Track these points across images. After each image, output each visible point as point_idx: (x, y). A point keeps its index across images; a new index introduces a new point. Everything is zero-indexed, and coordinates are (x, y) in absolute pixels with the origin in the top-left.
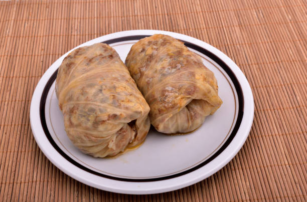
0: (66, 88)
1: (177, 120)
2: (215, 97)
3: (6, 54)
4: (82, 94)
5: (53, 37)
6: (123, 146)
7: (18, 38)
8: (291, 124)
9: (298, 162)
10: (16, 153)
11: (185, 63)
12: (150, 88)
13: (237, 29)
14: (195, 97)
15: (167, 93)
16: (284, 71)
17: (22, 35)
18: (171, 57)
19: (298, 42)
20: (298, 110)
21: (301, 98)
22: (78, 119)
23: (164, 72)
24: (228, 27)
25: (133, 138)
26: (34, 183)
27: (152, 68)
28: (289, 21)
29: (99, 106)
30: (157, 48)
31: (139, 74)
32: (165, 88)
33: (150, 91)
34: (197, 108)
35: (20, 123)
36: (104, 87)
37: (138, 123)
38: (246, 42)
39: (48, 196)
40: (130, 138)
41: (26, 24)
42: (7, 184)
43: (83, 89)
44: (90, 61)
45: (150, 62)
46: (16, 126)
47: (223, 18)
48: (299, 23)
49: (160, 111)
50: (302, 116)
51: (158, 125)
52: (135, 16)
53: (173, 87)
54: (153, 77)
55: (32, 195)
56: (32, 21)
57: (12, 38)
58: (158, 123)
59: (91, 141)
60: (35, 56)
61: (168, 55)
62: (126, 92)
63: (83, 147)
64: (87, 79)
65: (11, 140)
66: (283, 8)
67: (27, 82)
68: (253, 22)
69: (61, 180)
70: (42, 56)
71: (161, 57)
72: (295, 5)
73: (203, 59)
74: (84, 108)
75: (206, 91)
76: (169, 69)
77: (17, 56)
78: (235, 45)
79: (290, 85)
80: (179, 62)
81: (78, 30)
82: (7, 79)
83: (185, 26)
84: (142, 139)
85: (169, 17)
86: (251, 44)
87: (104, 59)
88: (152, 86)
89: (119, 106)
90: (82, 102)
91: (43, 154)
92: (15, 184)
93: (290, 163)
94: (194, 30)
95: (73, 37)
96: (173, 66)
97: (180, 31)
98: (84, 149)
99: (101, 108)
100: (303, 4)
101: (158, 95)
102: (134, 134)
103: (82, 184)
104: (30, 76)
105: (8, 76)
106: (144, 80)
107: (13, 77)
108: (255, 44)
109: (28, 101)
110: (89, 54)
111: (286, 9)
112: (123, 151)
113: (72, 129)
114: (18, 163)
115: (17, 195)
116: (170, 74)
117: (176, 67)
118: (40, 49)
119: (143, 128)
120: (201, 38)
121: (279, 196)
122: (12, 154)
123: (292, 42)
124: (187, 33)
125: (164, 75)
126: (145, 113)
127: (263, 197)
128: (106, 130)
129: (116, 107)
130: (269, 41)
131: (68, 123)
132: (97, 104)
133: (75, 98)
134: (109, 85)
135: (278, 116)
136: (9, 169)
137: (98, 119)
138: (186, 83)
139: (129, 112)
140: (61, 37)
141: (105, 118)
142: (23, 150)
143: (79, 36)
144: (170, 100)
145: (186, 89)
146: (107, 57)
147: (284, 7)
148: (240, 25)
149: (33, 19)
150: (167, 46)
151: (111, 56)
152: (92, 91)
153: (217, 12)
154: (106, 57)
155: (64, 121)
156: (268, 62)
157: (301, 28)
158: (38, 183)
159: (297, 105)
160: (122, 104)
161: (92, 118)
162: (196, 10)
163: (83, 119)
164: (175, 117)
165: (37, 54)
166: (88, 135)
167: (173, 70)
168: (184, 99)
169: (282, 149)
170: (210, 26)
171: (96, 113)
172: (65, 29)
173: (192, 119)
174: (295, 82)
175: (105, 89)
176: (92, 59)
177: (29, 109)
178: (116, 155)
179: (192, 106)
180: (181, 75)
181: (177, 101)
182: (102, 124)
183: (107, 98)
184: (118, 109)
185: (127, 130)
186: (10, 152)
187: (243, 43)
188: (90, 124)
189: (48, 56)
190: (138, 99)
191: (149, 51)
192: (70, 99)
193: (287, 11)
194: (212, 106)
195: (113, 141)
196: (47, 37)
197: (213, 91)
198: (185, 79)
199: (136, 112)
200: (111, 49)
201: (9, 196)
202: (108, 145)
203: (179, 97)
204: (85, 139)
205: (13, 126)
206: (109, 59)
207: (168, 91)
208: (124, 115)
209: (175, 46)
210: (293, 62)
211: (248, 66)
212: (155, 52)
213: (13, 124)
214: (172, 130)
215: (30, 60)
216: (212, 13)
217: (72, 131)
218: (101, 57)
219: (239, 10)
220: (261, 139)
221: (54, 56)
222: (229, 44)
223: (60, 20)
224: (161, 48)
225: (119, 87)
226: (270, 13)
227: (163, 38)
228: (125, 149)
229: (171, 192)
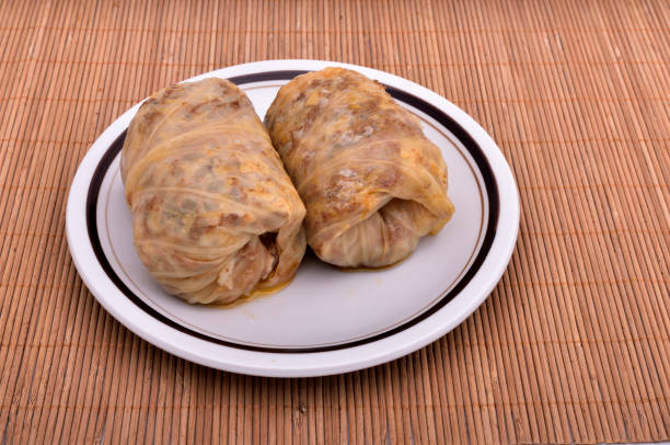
0: (143, 161)
1: (359, 239)
2: (439, 197)
3: (25, 94)
4: (173, 173)
5: (123, 66)
6: (249, 283)
7: (51, 65)
8: (595, 263)
9: (600, 338)
10: (32, 290)
11: (382, 125)
12: (308, 172)
13: (506, 71)
14: (397, 192)
15: (341, 182)
16: (593, 159)
17: (59, 59)
18: (354, 113)
19: (629, 102)
20: (613, 237)
21: (622, 215)
22: (162, 222)
23: (340, 141)
24: (487, 65)
25: (270, 269)
26: (66, 348)
27: (315, 133)
28: (615, 60)
29: (204, 197)
30: (329, 95)
31: (290, 144)
32: (338, 171)
33: (309, 178)
34: (401, 217)
35: (45, 232)
36: (216, 162)
37: (280, 238)
38: (521, 98)
39: (93, 373)
40: (262, 268)
41: (70, 37)
42: (12, 347)
43: (175, 163)
44: (194, 110)
45: (314, 119)
46: (37, 238)
47: (478, 47)
48: (635, 66)
49: (326, 217)
50: (619, 250)
51: (321, 245)
52: (296, 32)
53: (354, 170)
54: (316, 150)
55: (60, 370)
56: (83, 32)
57: (40, 64)
58: (320, 241)
59: (184, 266)
60: (83, 101)
61: (350, 107)
62: (261, 174)
63: (168, 279)
64: (184, 145)
65: (24, 262)
66: (605, 33)
67: (63, 152)
68: (540, 57)
69: (119, 345)
70: (98, 104)
71: (336, 110)
72: (631, 27)
73: (423, 124)
74: (175, 199)
75: (421, 183)
76: (350, 135)
77: (46, 100)
78: (498, 103)
79: (601, 188)
80: (371, 123)
81: (177, 56)
82: (25, 144)
83: (397, 58)
84: (288, 272)
85: (367, 38)
86: (531, 101)
87: (222, 109)
88: (314, 168)
89: (244, 200)
90: (172, 189)
91: (87, 290)
92: (27, 348)
93: (585, 339)
94: (416, 68)
95: (164, 68)
96: (358, 130)
97: (387, 68)
98: (170, 283)
99: (208, 202)
100: (648, 27)
101: (323, 186)
102: (271, 261)
103: (161, 351)
104: (72, 141)
105: (27, 137)
106: (298, 156)
107: (36, 141)
108: (540, 104)
109: (65, 190)
110: (192, 98)
111: (612, 35)
112: (248, 294)
113: (148, 242)
114: (36, 309)
115: (31, 368)
116: (350, 145)
117: (364, 131)
118: (95, 88)
119: (292, 253)
120: (429, 84)
121: (553, 400)
122: (25, 289)
123: (617, 102)
124: (401, 73)
125: (338, 147)
126: (295, 219)
127: (522, 400)
128: (215, 244)
129: (236, 200)
130: (568, 97)
131: (140, 230)
132: (200, 194)
133: (158, 182)
134: (226, 158)
135: (571, 249)
136: (18, 319)
137: (200, 222)
138: (380, 163)
139: (263, 213)
140: (140, 67)
141: (214, 219)
142: (48, 284)
143: (176, 68)
144: (347, 195)
145: (381, 176)
146: (228, 106)
147: (607, 31)
148: (512, 63)
149: (84, 27)
150: (350, 91)
151: (236, 105)
152: (192, 169)
153: (468, 35)
154: (225, 104)
155: (134, 225)
156: (562, 140)
157: (638, 76)
158: (73, 348)
159: (612, 228)
160: (250, 195)
161: (188, 221)
162: (424, 27)
163: (171, 222)
164: (357, 232)
165: (87, 97)
166: (178, 255)
167: (358, 138)
168: (373, 196)
169: (572, 310)
170: (450, 62)
171: (197, 212)
172: (149, 51)
173: (390, 238)
174: (612, 183)
175: (218, 166)
176: (198, 106)
177: (66, 205)
178: (233, 302)
179: (390, 213)
180: (372, 148)
181: (360, 197)
182: (207, 232)
183: (221, 183)
184: (240, 205)
185: (257, 251)
186: (22, 286)
187: (515, 98)
188: (183, 232)
189: (110, 103)
190: (283, 189)
191: (313, 98)
192: (149, 183)
193: (614, 40)
194: (434, 216)
195: (227, 270)
196: (111, 66)
197: (435, 184)
198: (380, 157)
199: (277, 214)
200: (238, 91)
201: (16, 369)
202: (218, 278)
203: (366, 191)
204: (173, 262)
205: (30, 237)
206: (231, 110)
207: (343, 177)
208: (252, 217)
209: (365, 91)
210: (613, 144)
211: (519, 145)
212: (325, 101)
213: (31, 232)
214: (349, 260)
215: (72, 110)
216: (456, 34)
217: (149, 246)
218: (215, 104)
219: (514, 31)
220: (530, 289)
221: (122, 103)
222: (485, 98)
223: (139, 33)
224: (337, 95)
225: (246, 164)
226: (578, 41)
227: (344, 75)
228: (252, 292)
229: (338, 377)
